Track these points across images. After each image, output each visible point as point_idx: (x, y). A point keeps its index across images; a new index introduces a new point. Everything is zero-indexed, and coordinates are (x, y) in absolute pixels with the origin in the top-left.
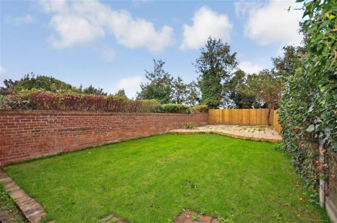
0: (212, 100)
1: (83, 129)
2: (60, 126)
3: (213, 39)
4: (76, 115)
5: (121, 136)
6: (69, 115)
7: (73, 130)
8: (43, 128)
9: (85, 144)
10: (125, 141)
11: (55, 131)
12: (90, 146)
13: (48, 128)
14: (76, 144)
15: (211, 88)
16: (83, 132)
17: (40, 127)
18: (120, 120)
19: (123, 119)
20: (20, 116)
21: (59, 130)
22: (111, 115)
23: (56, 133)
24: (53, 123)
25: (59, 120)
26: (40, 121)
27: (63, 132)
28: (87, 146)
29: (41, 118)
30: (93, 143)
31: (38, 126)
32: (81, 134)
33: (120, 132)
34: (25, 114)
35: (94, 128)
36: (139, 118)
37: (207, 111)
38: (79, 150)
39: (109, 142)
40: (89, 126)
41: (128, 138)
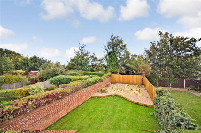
0: (113, 70)
1: (45, 117)
2: (32, 121)
3: (114, 35)
4: (41, 110)
5: (67, 110)
6: (37, 112)
7: (39, 120)
8: (21, 127)
9: (47, 125)
10: (69, 113)
11: (29, 125)
12: (49, 125)
13: (25, 125)
15: (113, 63)
17: (20, 127)
18: (66, 101)
19: (68, 99)
20: (7, 126)
21: (31, 124)
22: (62, 100)
23: (30, 126)
24: (27, 121)
25: (31, 118)
26: (20, 123)
27: (34, 124)
29: (20, 121)
30: (51, 122)
31: (19, 127)
32: (44, 120)
33: (66, 108)
34: (11, 124)
35: (51, 113)
36: (77, 95)
37: (110, 76)
39: (60, 118)
40: (49, 113)
41: (71, 110)
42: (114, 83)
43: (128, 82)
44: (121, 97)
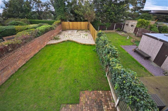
1: (2, 69)
5: (24, 60)
9: (9, 75)
10: (28, 61)
12: (12, 74)
14: (4, 78)
15: (61, 8)
16: (4, 71)
18: (20, 52)
19: (22, 51)
22: (14, 52)
28: (10, 75)
30: (12, 72)
33: (23, 58)
35: (8, 65)
36: (30, 46)
37: (60, 23)
38: (7, 80)
39: (20, 67)
40: (5, 65)
41: (29, 59)
42: (65, 31)
43: (77, 28)
44: (72, 41)
